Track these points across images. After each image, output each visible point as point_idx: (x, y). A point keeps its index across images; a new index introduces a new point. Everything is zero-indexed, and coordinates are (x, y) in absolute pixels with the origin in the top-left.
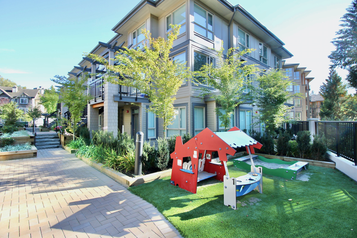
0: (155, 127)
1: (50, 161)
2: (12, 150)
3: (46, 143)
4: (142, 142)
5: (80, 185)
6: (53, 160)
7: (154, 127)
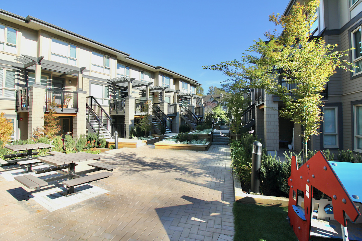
0: (337, 132)
1: (211, 156)
2: (194, 143)
3: (220, 140)
4: (259, 154)
5: (205, 183)
6: (214, 155)
7: (335, 132)
